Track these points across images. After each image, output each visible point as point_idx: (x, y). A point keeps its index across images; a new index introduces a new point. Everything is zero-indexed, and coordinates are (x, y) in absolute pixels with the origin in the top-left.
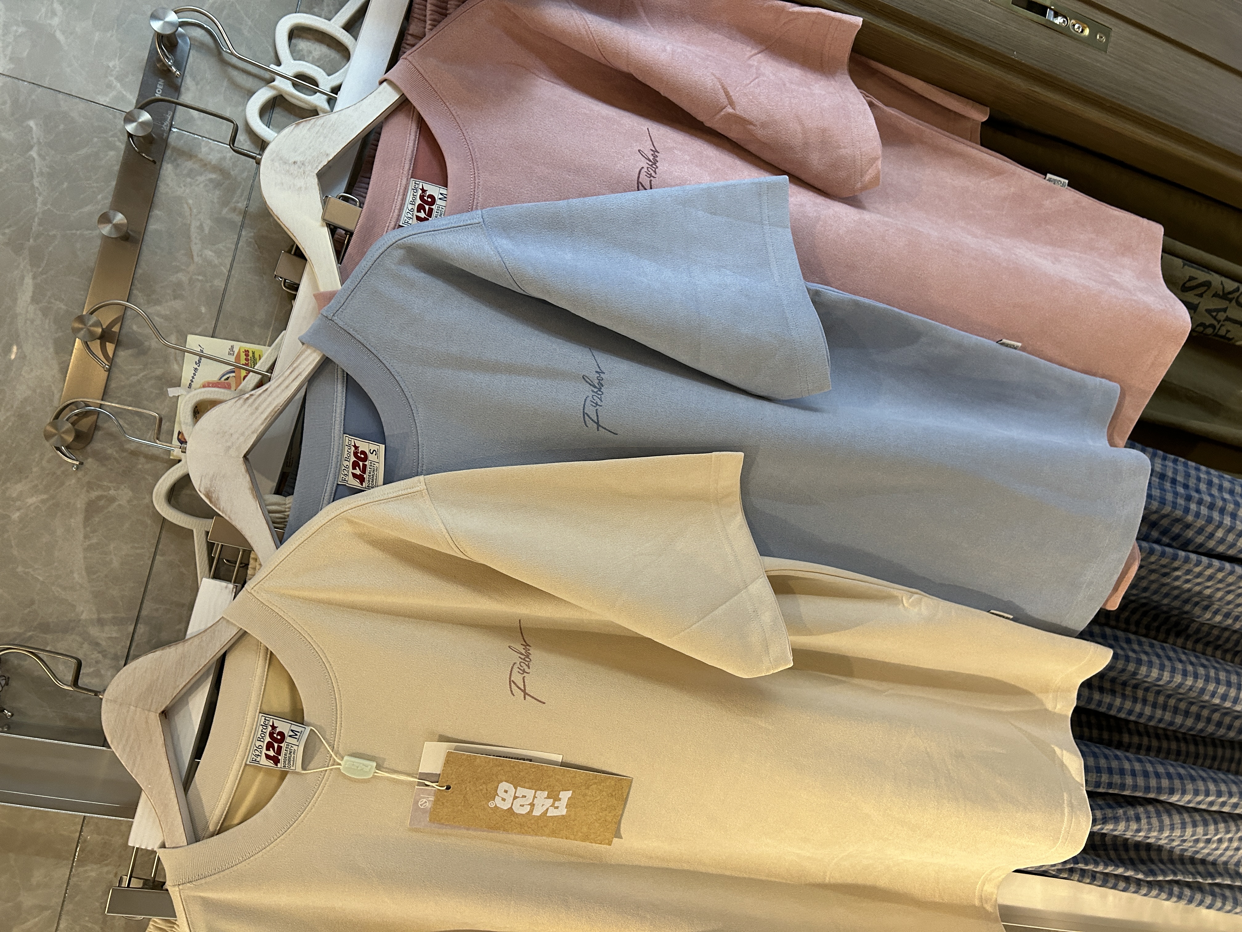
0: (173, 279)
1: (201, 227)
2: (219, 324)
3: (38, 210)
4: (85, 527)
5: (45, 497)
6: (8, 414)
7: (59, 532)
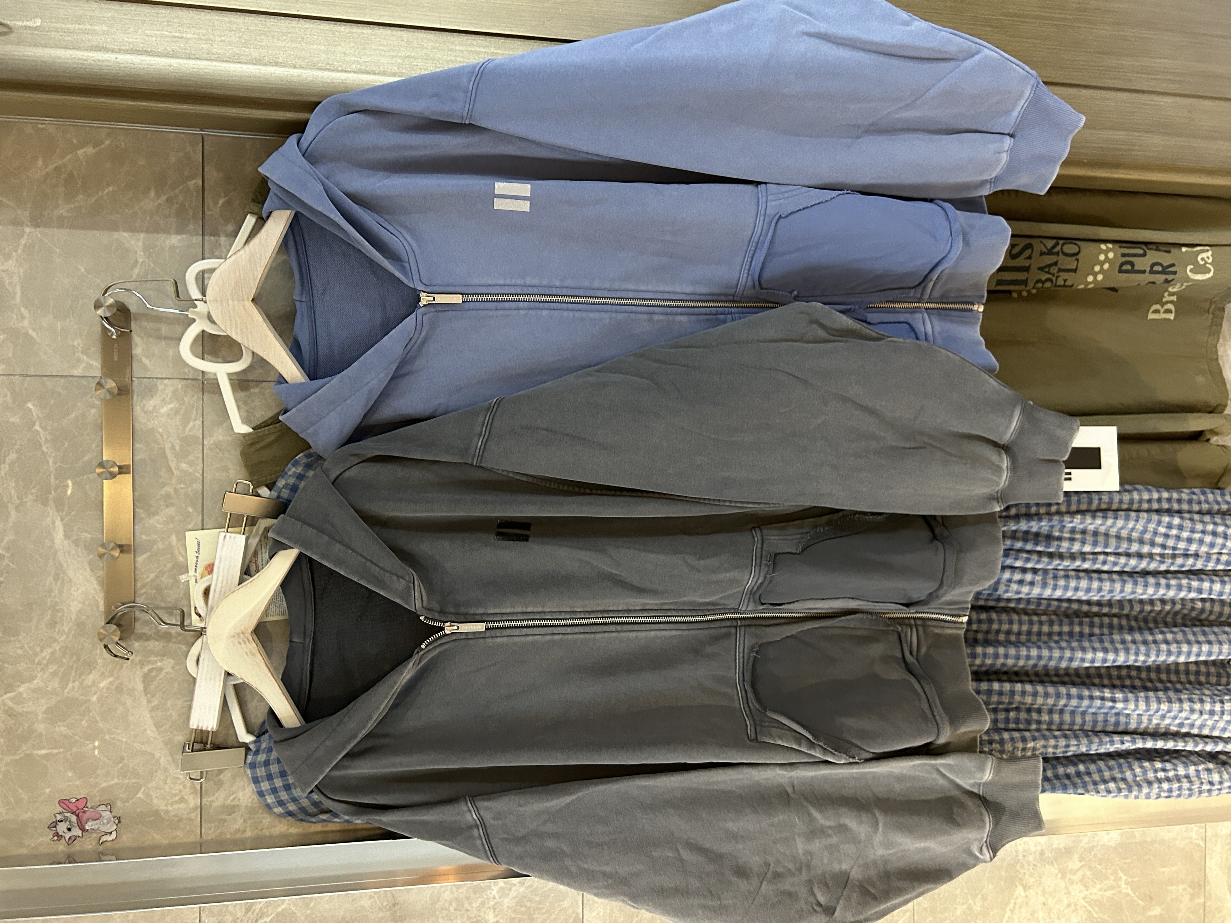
0: (163, 492)
1: (173, 448)
2: (205, 517)
3: (51, 469)
4: (146, 695)
5: (111, 679)
6: (70, 625)
7: (129, 702)
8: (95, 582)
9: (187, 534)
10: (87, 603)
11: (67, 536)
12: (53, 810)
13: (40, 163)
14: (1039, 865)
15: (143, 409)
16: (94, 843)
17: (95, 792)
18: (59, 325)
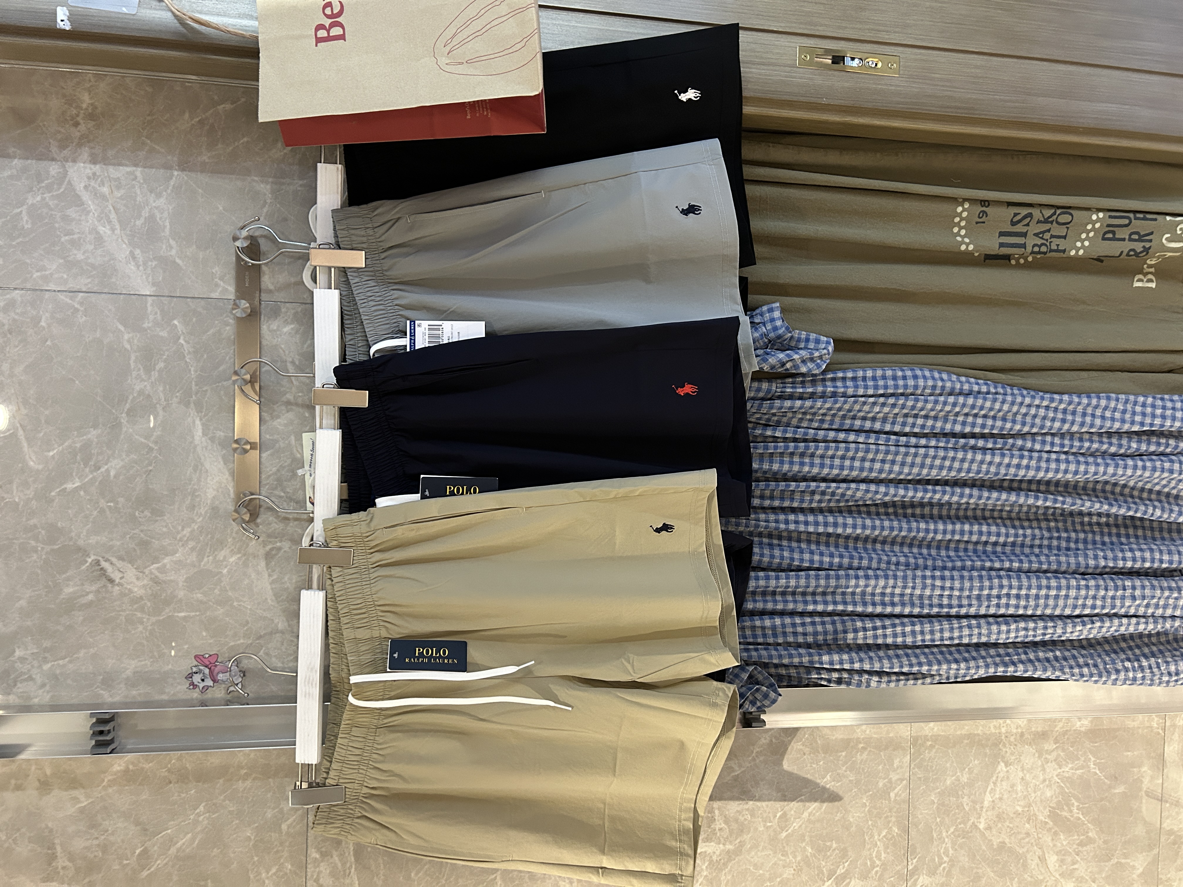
0: (284, 399)
3: (193, 376)
4: (267, 570)
5: (239, 556)
6: (206, 508)
8: (227, 473)
9: (304, 435)
10: (220, 490)
11: (204, 434)
12: (188, 664)
13: (187, 116)
14: (1019, 745)
15: (269, 327)
16: (223, 692)
17: (225, 649)
18: (201, 255)
